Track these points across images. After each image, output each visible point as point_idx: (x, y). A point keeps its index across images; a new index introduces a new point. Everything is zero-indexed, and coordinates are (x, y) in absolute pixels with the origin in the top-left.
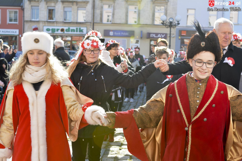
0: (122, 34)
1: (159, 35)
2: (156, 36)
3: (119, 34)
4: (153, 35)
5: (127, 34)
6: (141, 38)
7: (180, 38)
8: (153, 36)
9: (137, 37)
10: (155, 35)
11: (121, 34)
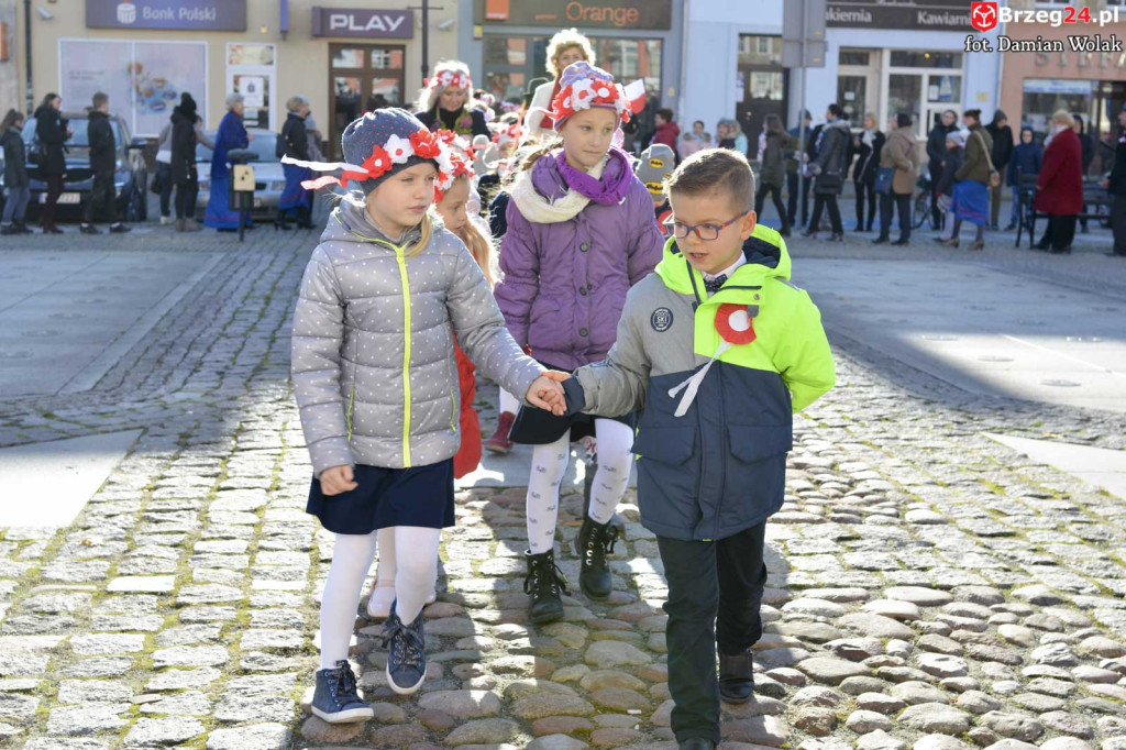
0: (181, 15)
1: (376, 18)
2: (356, 24)
3: (170, 14)
4: (341, 21)
5: (208, 15)
6: (284, 34)
7: (478, 31)
8: (344, 25)
9: (264, 30)
10: (352, 19)
11: (176, 14)
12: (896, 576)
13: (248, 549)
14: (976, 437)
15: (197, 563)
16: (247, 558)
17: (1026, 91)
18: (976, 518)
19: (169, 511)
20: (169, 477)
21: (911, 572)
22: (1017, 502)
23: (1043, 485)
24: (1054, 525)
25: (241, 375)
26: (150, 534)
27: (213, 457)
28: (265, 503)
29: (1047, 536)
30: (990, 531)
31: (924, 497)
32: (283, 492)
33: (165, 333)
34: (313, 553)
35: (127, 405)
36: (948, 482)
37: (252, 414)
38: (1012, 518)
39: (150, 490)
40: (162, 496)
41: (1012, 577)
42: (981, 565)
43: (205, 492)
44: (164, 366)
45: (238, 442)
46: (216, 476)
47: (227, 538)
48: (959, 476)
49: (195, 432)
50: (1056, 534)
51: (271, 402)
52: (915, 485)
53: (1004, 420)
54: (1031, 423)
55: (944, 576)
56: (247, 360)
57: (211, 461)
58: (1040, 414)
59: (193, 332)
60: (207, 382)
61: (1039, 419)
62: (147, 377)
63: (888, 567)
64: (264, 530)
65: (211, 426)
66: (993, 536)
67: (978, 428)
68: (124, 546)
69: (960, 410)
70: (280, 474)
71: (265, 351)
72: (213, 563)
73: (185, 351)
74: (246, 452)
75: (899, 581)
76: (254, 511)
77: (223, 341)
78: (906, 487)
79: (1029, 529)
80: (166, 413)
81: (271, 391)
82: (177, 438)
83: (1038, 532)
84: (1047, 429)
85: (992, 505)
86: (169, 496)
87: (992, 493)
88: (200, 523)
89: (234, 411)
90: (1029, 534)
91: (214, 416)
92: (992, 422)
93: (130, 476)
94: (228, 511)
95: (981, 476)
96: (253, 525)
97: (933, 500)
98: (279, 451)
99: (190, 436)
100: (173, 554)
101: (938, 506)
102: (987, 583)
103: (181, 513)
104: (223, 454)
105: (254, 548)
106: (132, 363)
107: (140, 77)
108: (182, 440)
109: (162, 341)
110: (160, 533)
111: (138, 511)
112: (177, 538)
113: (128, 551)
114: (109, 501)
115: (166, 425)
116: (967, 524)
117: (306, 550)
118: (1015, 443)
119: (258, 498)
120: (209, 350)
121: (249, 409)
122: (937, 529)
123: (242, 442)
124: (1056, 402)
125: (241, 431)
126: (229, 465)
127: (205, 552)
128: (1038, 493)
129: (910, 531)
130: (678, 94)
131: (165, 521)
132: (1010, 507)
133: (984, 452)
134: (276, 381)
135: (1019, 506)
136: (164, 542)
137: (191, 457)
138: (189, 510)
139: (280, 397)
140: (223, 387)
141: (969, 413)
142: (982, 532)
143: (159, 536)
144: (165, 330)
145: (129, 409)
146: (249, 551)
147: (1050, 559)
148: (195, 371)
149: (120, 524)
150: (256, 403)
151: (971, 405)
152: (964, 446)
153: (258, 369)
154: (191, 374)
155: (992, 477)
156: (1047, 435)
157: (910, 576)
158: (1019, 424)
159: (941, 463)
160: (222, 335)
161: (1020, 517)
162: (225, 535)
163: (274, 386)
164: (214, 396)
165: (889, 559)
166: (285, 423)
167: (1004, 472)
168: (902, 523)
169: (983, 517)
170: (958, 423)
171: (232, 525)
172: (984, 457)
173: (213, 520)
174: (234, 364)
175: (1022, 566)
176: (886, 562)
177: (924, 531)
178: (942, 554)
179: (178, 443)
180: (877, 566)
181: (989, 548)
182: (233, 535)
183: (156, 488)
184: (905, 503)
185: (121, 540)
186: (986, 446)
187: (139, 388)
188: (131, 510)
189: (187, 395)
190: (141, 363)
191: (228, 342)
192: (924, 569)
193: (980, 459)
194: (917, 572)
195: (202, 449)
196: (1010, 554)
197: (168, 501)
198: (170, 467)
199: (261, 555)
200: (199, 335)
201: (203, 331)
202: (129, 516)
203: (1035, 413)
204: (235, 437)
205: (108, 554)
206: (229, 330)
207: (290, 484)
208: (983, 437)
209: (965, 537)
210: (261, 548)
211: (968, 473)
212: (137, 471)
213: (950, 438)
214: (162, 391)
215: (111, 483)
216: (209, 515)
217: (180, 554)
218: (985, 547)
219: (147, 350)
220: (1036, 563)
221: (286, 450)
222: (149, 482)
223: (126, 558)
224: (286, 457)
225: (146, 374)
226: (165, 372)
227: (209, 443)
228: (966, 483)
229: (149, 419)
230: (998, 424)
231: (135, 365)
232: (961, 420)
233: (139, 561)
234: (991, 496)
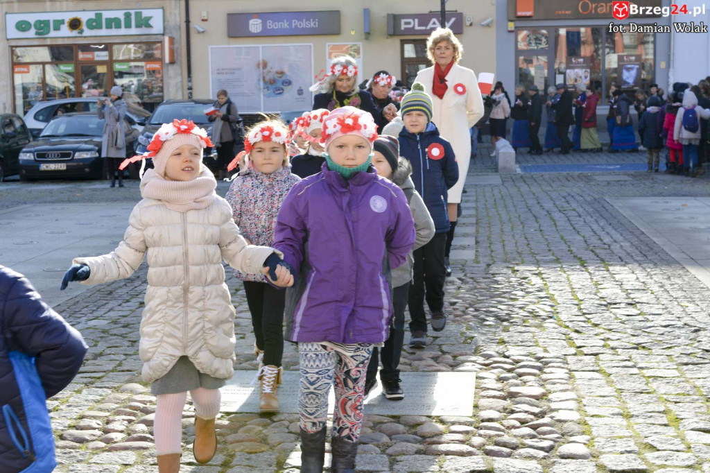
0: (294, 25)
2: (420, 24)
3: (285, 25)
4: (409, 23)
5: (313, 24)
6: (367, 35)
7: (511, 25)
8: (411, 26)
9: (353, 33)
10: (417, 20)
11: (290, 25)
18: (623, 453)
22: (679, 436)
24: (692, 463)
31: (594, 429)
36: (634, 413)
48: (651, 407)
52: (599, 416)
78: (588, 418)
85: (651, 439)
87: (665, 425)
95: (672, 407)
97: (599, 433)
101: (596, 440)
107: (265, 71)
116: (608, 459)
122: (574, 464)
130: (669, 66)
132: (667, 441)
161: (666, 453)
169: (630, 452)
184: (570, 436)
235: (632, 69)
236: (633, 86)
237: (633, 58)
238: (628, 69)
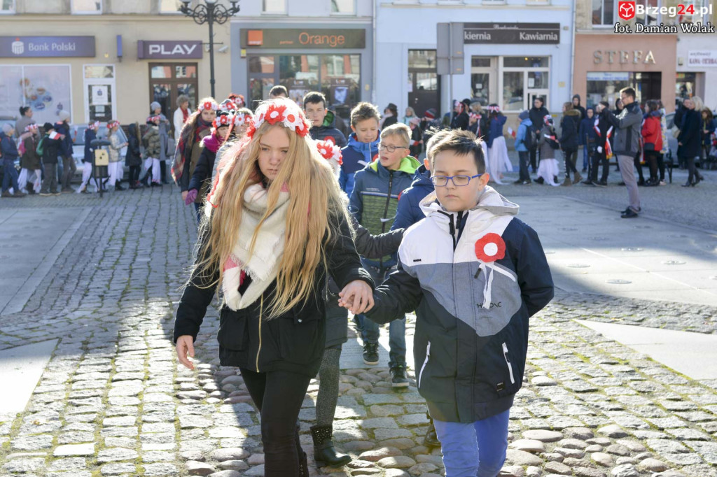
0: (53, 48)
1: (178, 46)
2: (166, 50)
3: (46, 48)
4: (156, 49)
5: (70, 47)
6: (120, 58)
7: (244, 52)
8: (158, 51)
9: (107, 56)
10: (163, 46)
11: (50, 47)
12: (529, 423)
13: (136, 422)
14: (570, 323)
15: (106, 433)
16: (136, 428)
17: (589, 80)
18: (574, 380)
19: (83, 398)
20: (80, 374)
21: (538, 419)
22: (598, 368)
23: (612, 355)
24: (620, 383)
25: (114, 297)
26: (74, 414)
27: (105, 358)
28: (142, 390)
29: (617, 390)
30: (583, 388)
31: (541, 367)
32: (152, 382)
33: (62, 268)
34: (176, 423)
35: (46, 322)
36: (555, 356)
37: (125, 325)
38: (595, 379)
39: (69, 383)
40: (79, 387)
41: (598, 420)
42: (578, 413)
43: (104, 384)
44: (65, 293)
45: (119, 346)
46: (109, 371)
47: (123, 415)
48: (563, 351)
49: (92, 340)
50: (622, 389)
51: (135, 316)
52: (536, 359)
53: (586, 310)
54: (603, 311)
55: (557, 421)
56: (117, 287)
57: (105, 361)
58: (608, 305)
59: (79, 267)
60: (94, 303)
61: (608, 308)
62: (55, 301)
63: (523, 417)
64: (144, 409)
65: (100, 335)
66: (584, 392)
67: (572, 316)
68: (59, 423)
69: (559, 304)
70: (149, 369)
71: (127, 279)
72: (116, 433)
73: (77, 281)
74: (125, 353)
75: (531, 426)
76: (136, 395)
77: (100, 272)
78: (531, 361)
79: (606, 387)
80: (72, 326)
81: (135, 308)
82: (80, 345)
83: (610, 388)
84: (613, 314)
85: (583, 371)
86: (82, 387)
87: (582, 362)
88: (104, 406)
89: (114, 324)
90: (606, 389)
91: (102, 328)
92: (579, 311)
93: (56, 374)
94: (121, 396)
95: (575, 350)
96: (137, 405)
97: (547, 369)
98: (145, 352)
99: (88, 343)
100: (90, 428)
101: (551, 373)
102: (583, 425)
103: (91, 398)
104: (111, 355)
105: (139, 421)
106: (44, 291)
107: (28, 88)
108: (84, 346)
109: (61, 274)
110: (81, 413)
111: (65, 399)
112: (92, 417)
113: (63, 427)
114: (45, 392)
115: (72, 335)
116: (568, 384)
117: (171, 421)
118: (595, 325)
119: (137, 387)
120: (92, 279)
121: (123, 321)
122: (551, 389)
123: (122, 346)
124: (617, 295)
125: (119, 338)
126: (117, 363)
127: (110, 426)
128: (609, 361)
129: (535, 391)
130: (372, 88)
131: (82, 405)
132: (593, 371)
133: (576, 334)
134: (137, 300)
135: (599, 370)
136: (84, 420)
137: (92, 359)
138: (96, 396)
139: (140, 312)
140: (104, 306)
141: (565, 305)
142: (577, 390)
143: (80, 416)
144: (62, 266)
145: (47, 325)
146: (137, 424)
147: (618, 406)
148: (85, 295)
149: (55, 408)
150: (126, 317)
151: (566, 300)
152: (563, 329)
153: (124, 293)
154: (83, 298)
155: (582, 351)
156: (613, 319)
157: (537, 423)
158: (596, 312)
159: (551, 342)
160: (98, 268)
161: (600, 379)
162: (121, 413)
163: (136, 305)
164: (99, 313)
165: (524, 411)
166: (146, 331)
167: (589, 347)
168: (530, 386)
169: (578, 379)
170: (559, 313)
171: (124, 406)
172: (576, 337)
173: (112, 403)
174: (109, 289)
175: (603, 412)
176: (522, 413)
177: (543, 391)
178: (555, 406)
179: (82, 348)
180: (517, 417)
181: (583, 400)
182: (126, 413)
183: (73, 382)
184: (530, 372)
185: (57, 419)
186: (577, 329)
187: (51, 309)
188: (60, 398)
189: (84, 312)
190: (50, 291)
191: (103, 273)
192: (545, 417)
193: (574, 338)
194: (541, 419)
195: (98, 352)
196: (596, 404)
197: (82, 391)
198: (80, 366)
199: (145, 427)
200: (84, 269)
201: (86, 266)
202: (60, 403)
203: (605, 304)
204: (117, 343)
205: (51, 430)
206: (103, 265)
207: (156, 375)
208: (575, 322)
209: (567, 394)
210: (144, 421)
211: (567, 348)
212: (60, 370)
213: (555, 324)
214: (66, 310)
215: (44, 379)
216: (109, 399)
217: (95, 427)
218: (580, 399)
219: (52, 282)
220: (611, 410)
221: (150, 351)
222: (68, 377)
223: (62, 432)
224: (150, 355)
225: (54, 299)
226: (66, 297)
227: (101, 348)
228: (566, 356)
229: (61, 332)
230: (583, 313)
231: (47, 292)
232: (561, 311)
233: (71, 434)
234: (582, 364)
235: (342, 90)
236: (344, 104)
237: (343, 81)
238: (340, 91)
